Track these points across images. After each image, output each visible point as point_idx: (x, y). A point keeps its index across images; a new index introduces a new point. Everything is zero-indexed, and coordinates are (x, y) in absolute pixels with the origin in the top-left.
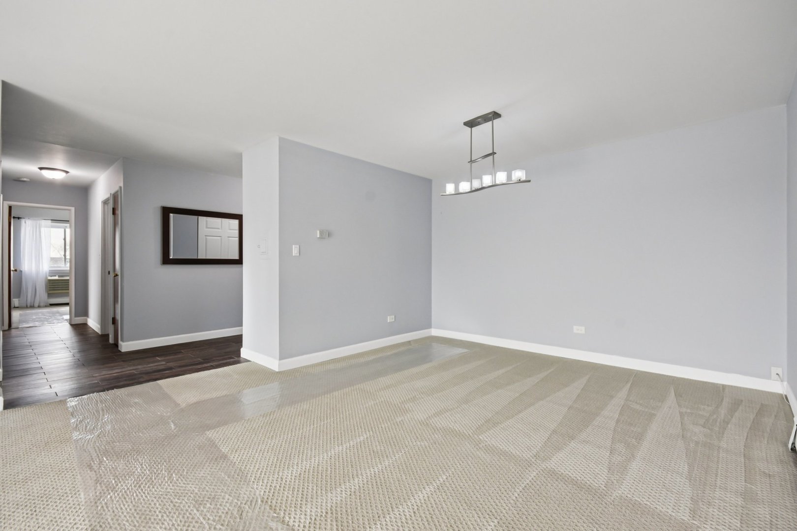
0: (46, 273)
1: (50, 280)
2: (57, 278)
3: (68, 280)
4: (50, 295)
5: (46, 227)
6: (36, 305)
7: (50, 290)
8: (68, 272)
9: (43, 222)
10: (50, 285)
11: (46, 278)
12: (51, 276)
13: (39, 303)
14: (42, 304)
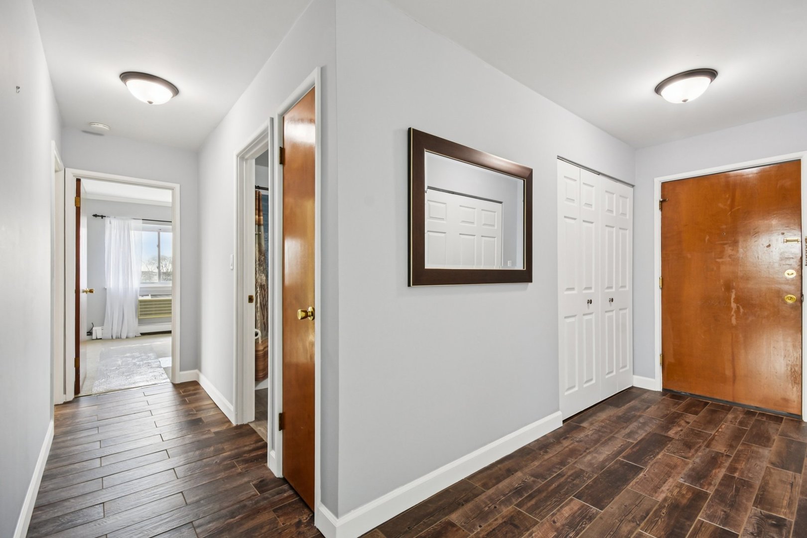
0: (136, 291)
1: (141, 301)
2: (149, 298)
3: (170, 300)
4: (141, 322)
5: (136, 229)
6: (124, 336)
7: (141, 315)
8: (171, 289)
9: (134, 223)
10: (141, 308)
11: (137, 297)
12: (143, 296)
13: (128, 333)
14: (131, 335)
